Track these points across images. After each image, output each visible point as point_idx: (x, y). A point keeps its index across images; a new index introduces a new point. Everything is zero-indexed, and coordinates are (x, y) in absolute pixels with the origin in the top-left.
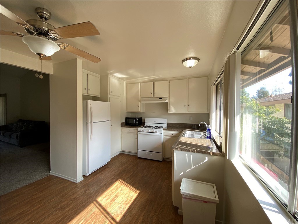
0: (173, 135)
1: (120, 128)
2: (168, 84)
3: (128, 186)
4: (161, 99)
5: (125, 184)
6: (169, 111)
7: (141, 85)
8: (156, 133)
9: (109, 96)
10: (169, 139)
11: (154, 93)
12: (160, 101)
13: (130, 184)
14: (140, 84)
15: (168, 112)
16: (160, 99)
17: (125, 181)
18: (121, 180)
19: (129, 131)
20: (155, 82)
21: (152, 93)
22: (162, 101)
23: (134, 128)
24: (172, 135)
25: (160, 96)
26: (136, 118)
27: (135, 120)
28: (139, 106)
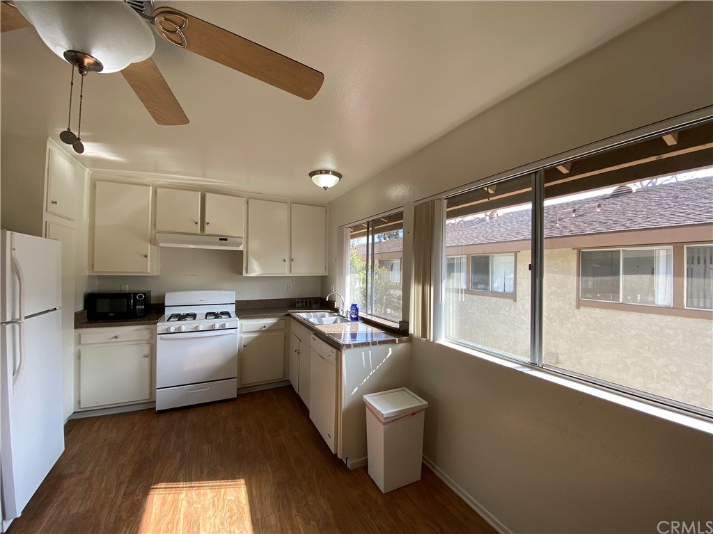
0: (265, 327)
1: (72, 331)
2: (244, 207)
3: (199, 487)
4: (226, 240)
5: (186, 487)
6: (247, 272)
7: (155, 193)
8: (223, 328)
9: (46, 217)
10: (255, 340)
11: (203, 223)
12: (221, 245)
13: (199, 479)
14: (151, 188)
15: (244, 274)
16: (220, 239)
17: (179, 481)
18: (163, 485)
19: (116, 337)
20: (208, 195)
21: (196, 223)
22: (226, 245)
23: (137, 325)
24: (264, 329)
25: (224, 233)
26: (135, 294)
27: (135, 300)
28: (146, 256)
